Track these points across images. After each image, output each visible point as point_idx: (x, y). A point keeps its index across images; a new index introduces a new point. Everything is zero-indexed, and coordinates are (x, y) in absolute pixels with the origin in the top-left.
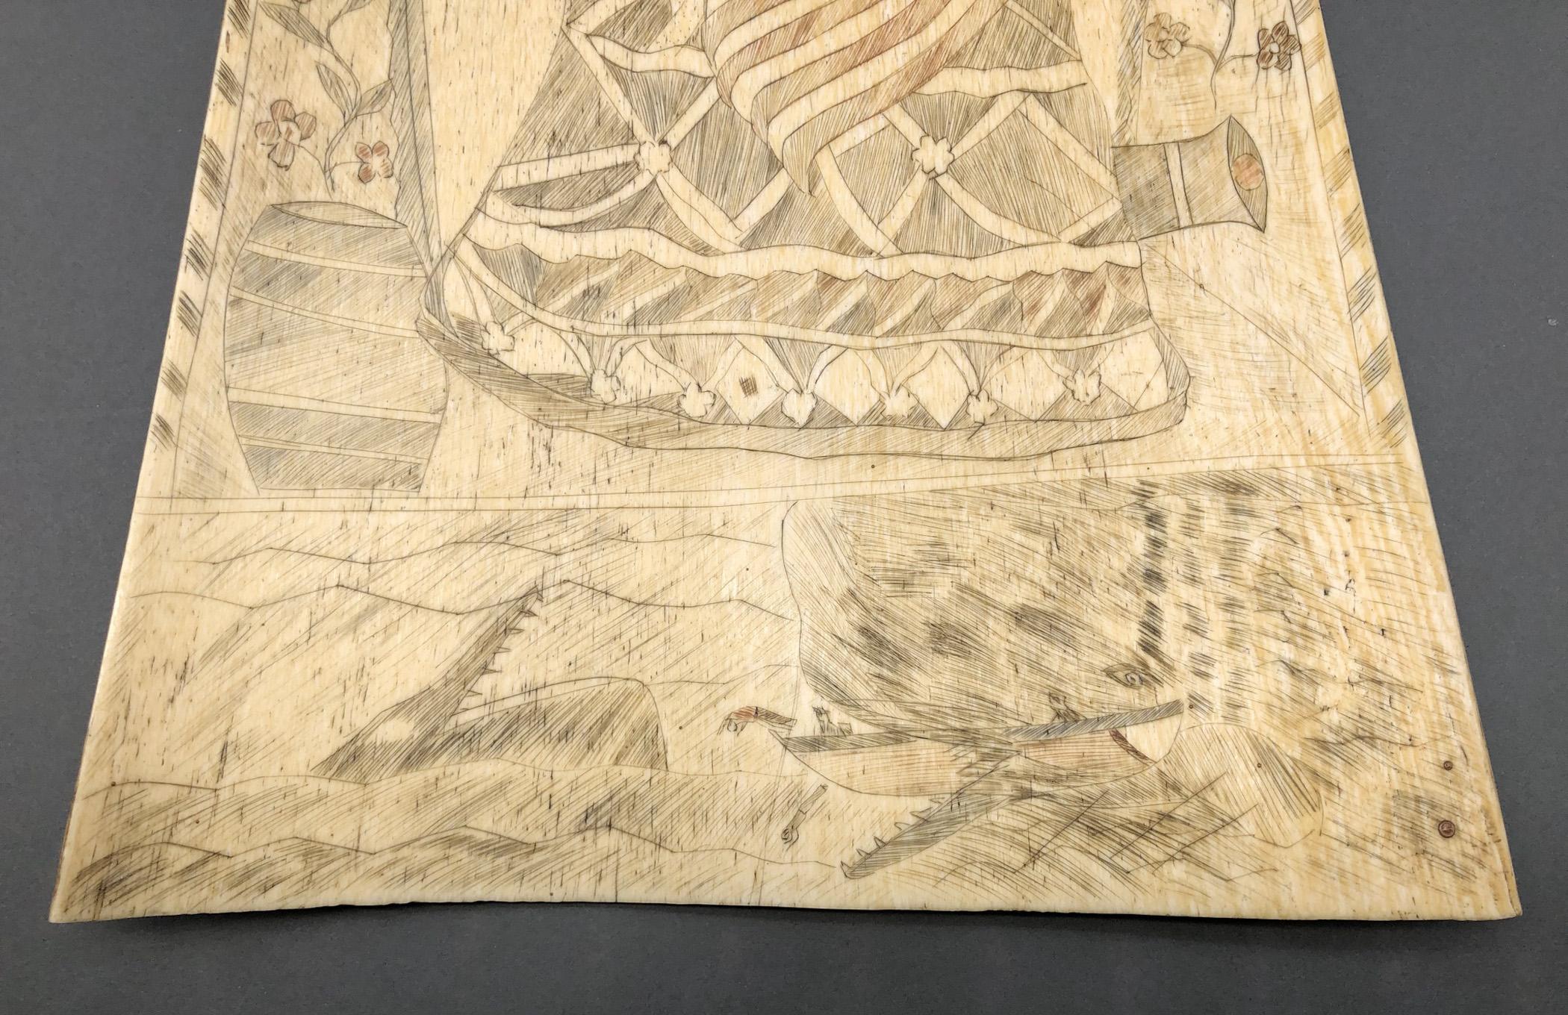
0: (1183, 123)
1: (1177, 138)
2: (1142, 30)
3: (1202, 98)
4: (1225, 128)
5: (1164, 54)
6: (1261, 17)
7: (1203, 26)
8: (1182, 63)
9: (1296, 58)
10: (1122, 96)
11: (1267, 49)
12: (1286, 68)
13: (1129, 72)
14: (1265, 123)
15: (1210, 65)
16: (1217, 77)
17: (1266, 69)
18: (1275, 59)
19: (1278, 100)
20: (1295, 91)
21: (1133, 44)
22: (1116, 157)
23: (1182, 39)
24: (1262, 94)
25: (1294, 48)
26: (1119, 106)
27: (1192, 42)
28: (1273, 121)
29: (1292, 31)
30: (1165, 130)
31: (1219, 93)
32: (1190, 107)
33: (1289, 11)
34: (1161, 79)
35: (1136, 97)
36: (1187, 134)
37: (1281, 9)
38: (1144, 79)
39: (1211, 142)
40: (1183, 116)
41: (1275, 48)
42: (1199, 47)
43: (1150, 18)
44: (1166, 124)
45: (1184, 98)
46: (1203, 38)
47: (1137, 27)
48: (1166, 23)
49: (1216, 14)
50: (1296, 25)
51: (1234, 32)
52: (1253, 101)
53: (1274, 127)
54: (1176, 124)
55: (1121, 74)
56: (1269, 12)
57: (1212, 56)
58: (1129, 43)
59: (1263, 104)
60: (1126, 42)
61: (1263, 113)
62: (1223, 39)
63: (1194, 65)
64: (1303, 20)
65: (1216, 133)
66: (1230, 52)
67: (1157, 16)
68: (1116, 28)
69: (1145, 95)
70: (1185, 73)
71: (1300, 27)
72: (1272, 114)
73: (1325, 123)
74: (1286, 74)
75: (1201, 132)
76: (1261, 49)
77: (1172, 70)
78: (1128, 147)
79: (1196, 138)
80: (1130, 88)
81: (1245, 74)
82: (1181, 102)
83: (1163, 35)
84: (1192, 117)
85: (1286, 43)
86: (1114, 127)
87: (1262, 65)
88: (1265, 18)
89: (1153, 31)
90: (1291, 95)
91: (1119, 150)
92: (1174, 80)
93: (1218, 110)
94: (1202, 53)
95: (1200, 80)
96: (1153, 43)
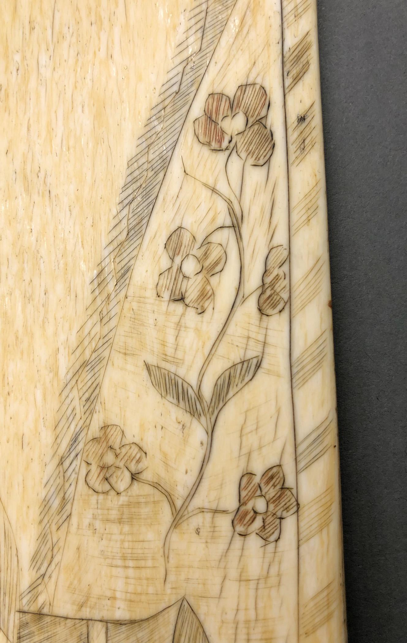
0: (118, 595)
1: (106, 615)
2: (81, 446)
3: (149, 563)
4: (173, 613)
5: (107, 487)
6: (249, 454)
7: (165, 455)
8: (129, 505)
9: (289, 524)
10: (43, 538)
11: (249, 506)
12: (273, 538)
13: (56, 504)
14: (230, 616)
15: (166, 515)
16: (175, 537)
17: (244, 535)
18: (258, 523)
19: (252, 585)
20: (279, 575)
21: (67, 463)
22: (23, 625)
23: (133, 467)
24: (233, 573)
25: (287, 509)
26: (37, 553)
27: (147, 476)
28: (242, 617)
29: (290, 482)
30: (92, 601)
31: (173, 561)
32: (131, 572)
33: (290, 449)
34: (98, 524)
35: (61, 543)
36: (121, 614)
37: (279, 444)
38: (74, 520)
39: (152, 632)
40: (120, 585)
41: (260, 505)
42: (156, 486)
43: (94, 430)
44: (96, 591)
45: (124, 558)
46: (163, 474)
47: (75, 440)
48: (115, 440)
49: (185, 441)
50: (297, 473)
51: (210, 469)
52: (218, 580)
53: (241, 625)
54: (109, 594)
55: (46, 504)
56: (260, 448)
57: (172, 503)
58: (61, 463)
59: (232, 587)
60: (56, 461)
61: (230, 603)
62: (191, 479)
63: (145, 511)
64: (307, 467)
65: (160, 619)
66: (198, 502)
67: (105, 427)
68: (47, 437)
69: (73, 541)
70: (131, 520)
71: (303, 477)
72: (242, 606)
73: (315, 629)
74: (271, 547)
75: (141, 613)
76: (242, 503)
77: (114, 514)
78: (39, 615)
79: (132, 622)
80: (54, 528)
81: (213, 537)
82: (119, 562)
83: (109, 458)
84: (131, 589)
85: (277, 499)
86: (25, 582)
87: (240, 528)
88: (255, 455)
89: (94, 448)
90: (273, 580)
91: (28, 617)
92: (115, 528)
93: (168, 586)
94: (158, 496)
95: (150, 535)
96: (94, 468)
